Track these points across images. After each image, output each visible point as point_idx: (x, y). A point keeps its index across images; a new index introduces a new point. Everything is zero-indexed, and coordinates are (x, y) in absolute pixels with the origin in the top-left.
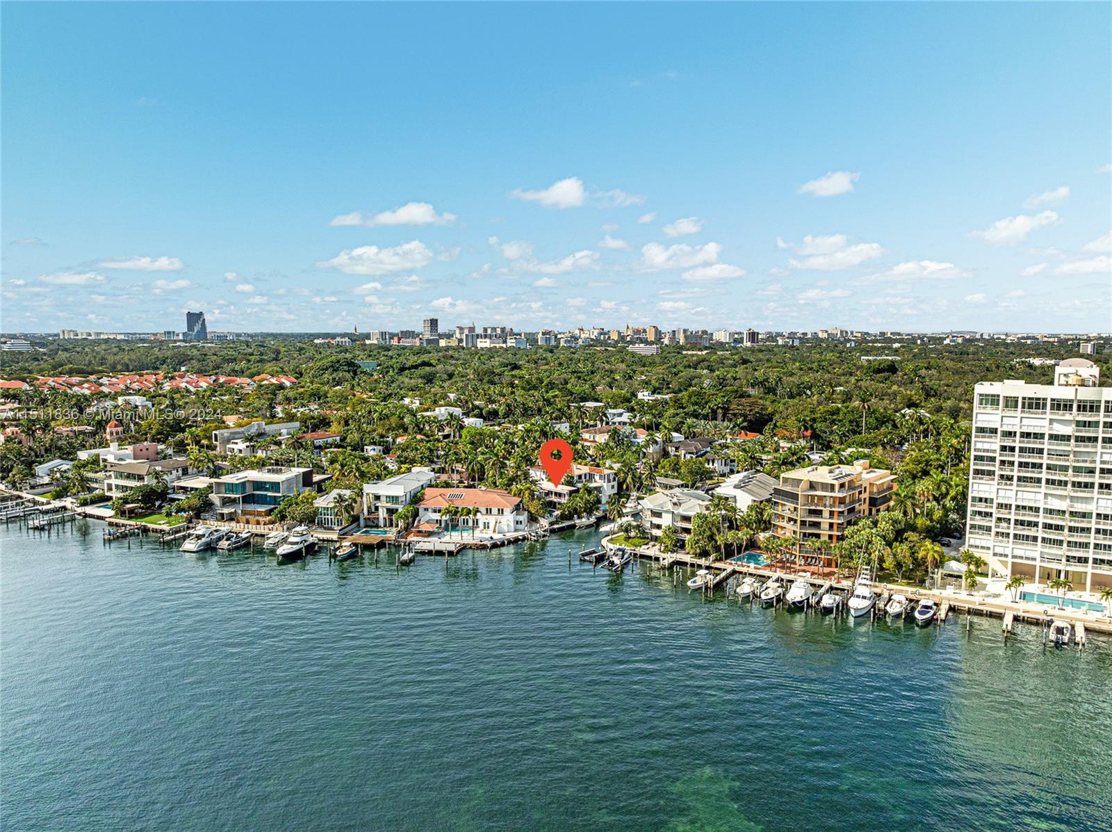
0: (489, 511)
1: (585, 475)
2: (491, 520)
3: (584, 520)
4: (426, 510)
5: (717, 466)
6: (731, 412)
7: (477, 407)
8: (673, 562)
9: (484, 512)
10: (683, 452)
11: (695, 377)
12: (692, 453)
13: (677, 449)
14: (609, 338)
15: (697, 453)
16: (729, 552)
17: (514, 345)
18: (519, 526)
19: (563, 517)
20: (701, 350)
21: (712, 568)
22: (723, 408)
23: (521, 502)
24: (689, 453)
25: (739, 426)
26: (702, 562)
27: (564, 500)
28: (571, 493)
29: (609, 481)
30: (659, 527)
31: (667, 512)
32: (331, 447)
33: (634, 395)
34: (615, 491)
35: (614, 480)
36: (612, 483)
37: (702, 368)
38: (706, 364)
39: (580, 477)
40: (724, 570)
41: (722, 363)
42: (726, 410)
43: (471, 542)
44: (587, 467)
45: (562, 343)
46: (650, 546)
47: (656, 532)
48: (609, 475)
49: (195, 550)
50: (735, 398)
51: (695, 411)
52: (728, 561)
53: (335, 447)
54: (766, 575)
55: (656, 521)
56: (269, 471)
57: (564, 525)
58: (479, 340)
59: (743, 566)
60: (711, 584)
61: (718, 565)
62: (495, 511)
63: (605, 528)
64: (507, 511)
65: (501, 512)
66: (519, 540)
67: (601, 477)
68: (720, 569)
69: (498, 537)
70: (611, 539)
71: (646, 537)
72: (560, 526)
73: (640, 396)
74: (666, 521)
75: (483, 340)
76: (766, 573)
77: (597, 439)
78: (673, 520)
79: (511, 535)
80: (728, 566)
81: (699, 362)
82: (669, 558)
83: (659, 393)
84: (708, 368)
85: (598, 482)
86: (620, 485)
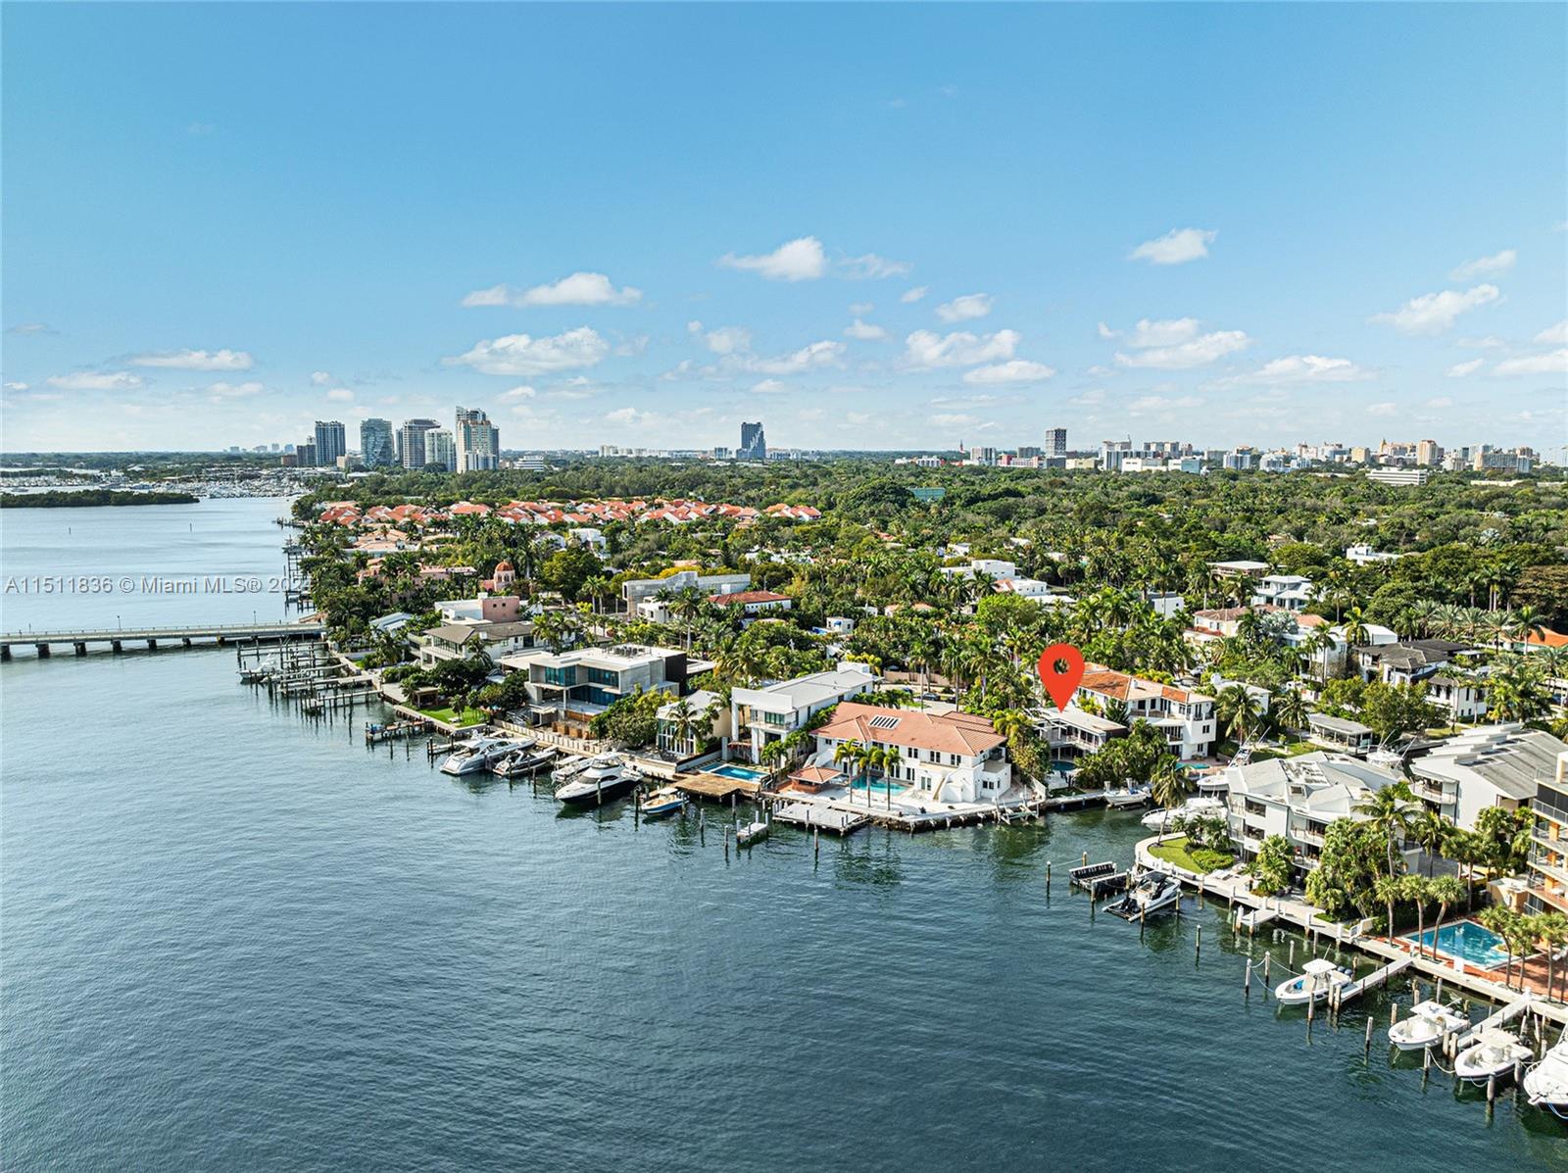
0: (935, 757)
1: (1153, 701)
2: (935, 773)
3: (1123, 792)
4: (828, 742)
5: (1456, 702)
6: (1520, 591)
7: (1051, 563)
8: (1272, 920)
9: (927, 758)
10: (1387, 667)
11: (1468, 524)
12: (1404, 671)
13: (1375, 659)
14: (1349, 459)
15: (1414, 671)
16: (1405, 918)
17: (1179, 468)
18: (987, 792)
19: (1084, 782)
20: (1509, 479)
21: (1361, 950)
22: (1501, 583)
23: (1003, 744)
24: (1398, 670)
25: (1526, 620)
26: (1338, 931)
27: (1093, 748)
28: (1110, 734)
29: (1198, 717)
30: (1258, 834)
31: (1277, 804)
32: (771, 617)
33: (1340, 552)
34: (1212, 736)
35: (1211, 716)
36: (1205, 722)
37: (1493, 509)
38: (1504, 501)
39: (1142, 704)
40: (1388, 961)
41: (1538, 501)
42: (1508, 588)
43: (884, 814)
44: (1160, 687)
45: (1263, 466)
46: (1233, 871)
47: (1251, 844)
48: (1199, 706)
49: (458, 772)
50: (1529, 565)
51: (1437, 585)
52: (1404, 939)
53: (777, 617)
54: (1494, 996)
55: (1253, 820)
56: (618, 651)
57: (1080, 798)
58: (1125, 461)
59: (1436, 959)
60: (1336, 999)
61: (1374, 945)
62: (945, 758)
63: (1152, 819)
64: (968, 760)
65: (956, 760)
66: (978, 820)
67: (1181, 707)
68: (1378, 957)
69: (937, 809)
70: (1159, 844)
71: (1228, 851)
72: (1073, 799)
73: (1350, 554)
74: (1274, 824)
75: (1132, 460)
76: (1494, 989)
77: (1223, 630)
78: (1291, 825)
79: (963, 809)
80: (1400, 953)
81: (1489, 499)
82: (1267, 908)
83: (1390, 551)
84: (1504, 509)
85: (1176, 718)
86: (1221, 727)
